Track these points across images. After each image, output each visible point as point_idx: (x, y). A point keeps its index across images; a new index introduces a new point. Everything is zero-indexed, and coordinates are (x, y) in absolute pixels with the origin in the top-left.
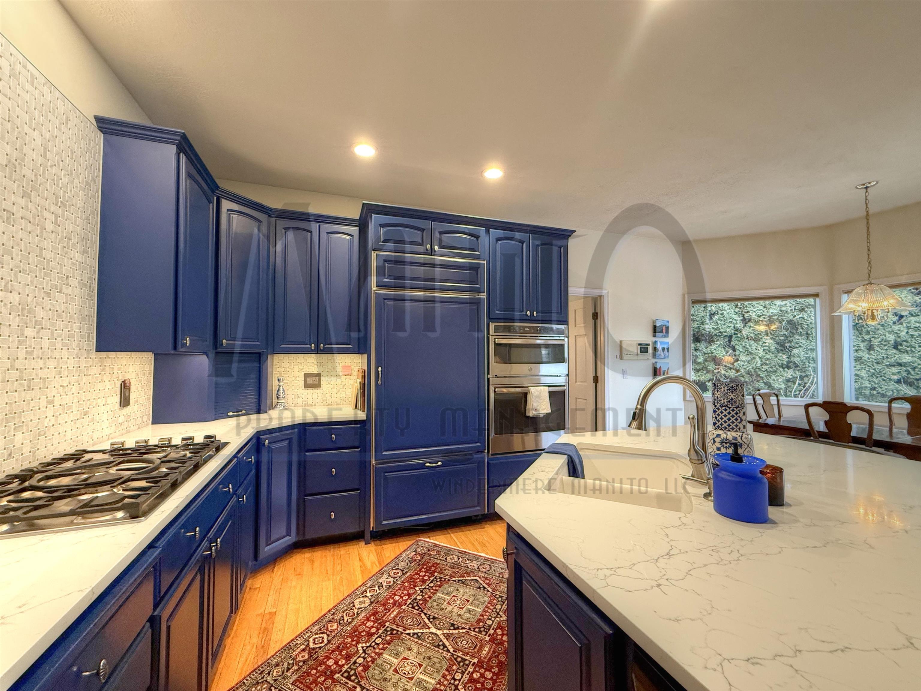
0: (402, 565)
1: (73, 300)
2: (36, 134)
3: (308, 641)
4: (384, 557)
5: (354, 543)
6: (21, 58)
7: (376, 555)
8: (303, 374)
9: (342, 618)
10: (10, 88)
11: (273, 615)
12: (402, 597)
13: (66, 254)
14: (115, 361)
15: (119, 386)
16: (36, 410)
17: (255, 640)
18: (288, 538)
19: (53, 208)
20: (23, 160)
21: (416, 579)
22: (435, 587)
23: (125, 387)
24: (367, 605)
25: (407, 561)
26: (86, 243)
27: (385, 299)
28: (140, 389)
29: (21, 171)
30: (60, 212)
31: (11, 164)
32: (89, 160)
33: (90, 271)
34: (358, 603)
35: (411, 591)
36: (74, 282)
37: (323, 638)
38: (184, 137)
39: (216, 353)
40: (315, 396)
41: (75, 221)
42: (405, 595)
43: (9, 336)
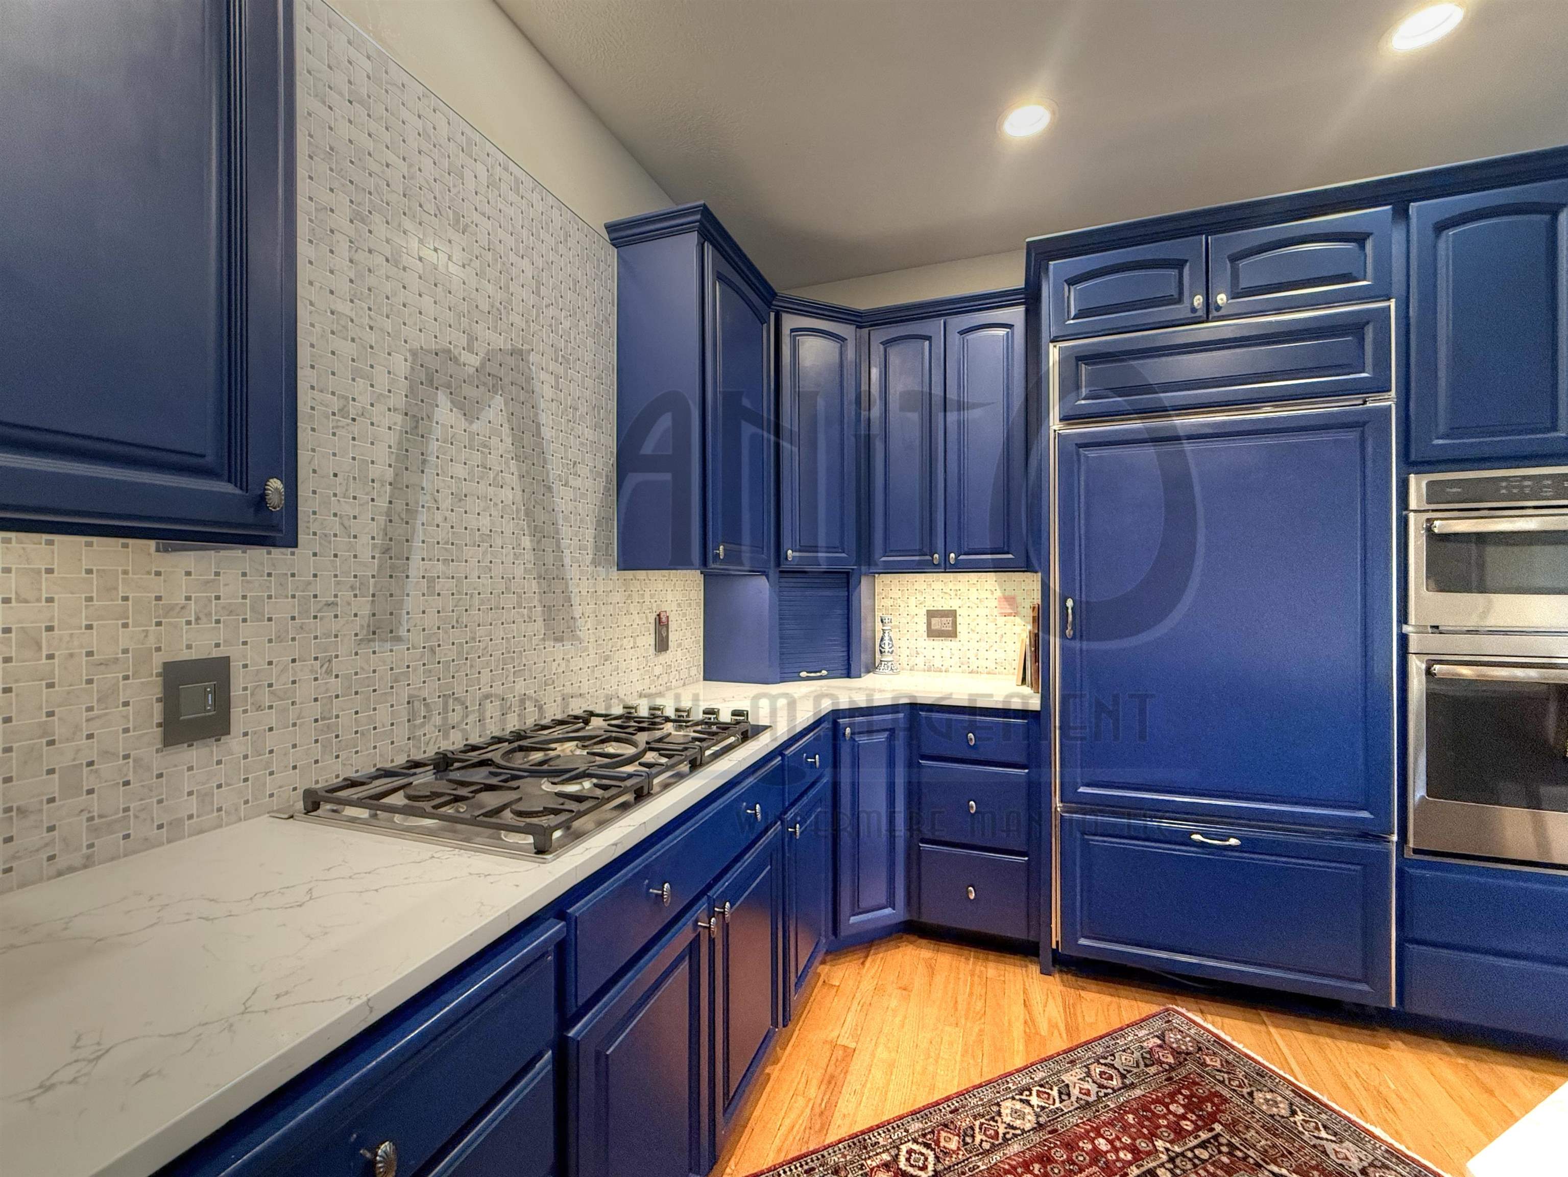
0: (1122, 1060)
1: (583, 495)
2: (525, 264)
3: (899, 1149)
4: (1080, 1020)
5: (1017, 960)
6: (501, 157)
7: (1061, 1009)
8: (923, 612)
9: (969, 1132)
10: (488, 203)
11: (849, 1053)
12: (1116, 1150)
13: (572, 430)
14: (646, 584)
15: (653, 621)
16: (539, 649)
17: (812, 1092)
18: (888, 911)
19: (552, 366)
20: (510, 302)
21: (1159, 1117)
22: (1213, 1164)
23: (661, 624)
24: (1028, 1126)
25: (1137, 1055)
26: (599, 414)
27: (1080, 446)
28: (684, 626)
29: (508, 319)
30: (561, 370)
31: (495, 310)
32: (599, 289)
33: (606, 454)
34: (1008, 1111)
35: (1143, 1145)
36: (583, 470)
37: (926, 1159)
38: (705, 211)
39: (781, 572)
40: (946, 653)
41: (583, 382)
42: (1125, 1148)
43: (502, 547)
